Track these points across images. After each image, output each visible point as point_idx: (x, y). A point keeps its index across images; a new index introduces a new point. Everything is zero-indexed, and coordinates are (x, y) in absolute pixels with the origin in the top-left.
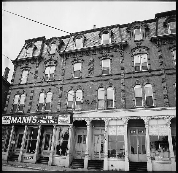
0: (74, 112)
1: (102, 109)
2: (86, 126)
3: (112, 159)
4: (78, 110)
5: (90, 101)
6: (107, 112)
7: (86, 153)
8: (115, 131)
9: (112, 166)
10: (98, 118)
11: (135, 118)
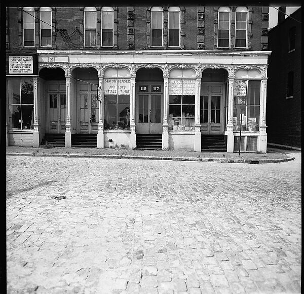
0: (39, 51)
1: (92, 48)
2: (65, 79)
3: (110, 131)
4: (47, 49)
5: (70, 31)
6: (101, 54)
7: (68, 123)
8: (116, 88)
9: (111, 141)
10: (86, 63)
11: (149, 66)
